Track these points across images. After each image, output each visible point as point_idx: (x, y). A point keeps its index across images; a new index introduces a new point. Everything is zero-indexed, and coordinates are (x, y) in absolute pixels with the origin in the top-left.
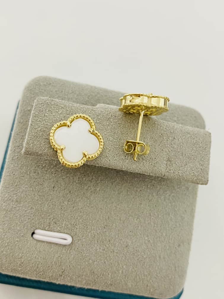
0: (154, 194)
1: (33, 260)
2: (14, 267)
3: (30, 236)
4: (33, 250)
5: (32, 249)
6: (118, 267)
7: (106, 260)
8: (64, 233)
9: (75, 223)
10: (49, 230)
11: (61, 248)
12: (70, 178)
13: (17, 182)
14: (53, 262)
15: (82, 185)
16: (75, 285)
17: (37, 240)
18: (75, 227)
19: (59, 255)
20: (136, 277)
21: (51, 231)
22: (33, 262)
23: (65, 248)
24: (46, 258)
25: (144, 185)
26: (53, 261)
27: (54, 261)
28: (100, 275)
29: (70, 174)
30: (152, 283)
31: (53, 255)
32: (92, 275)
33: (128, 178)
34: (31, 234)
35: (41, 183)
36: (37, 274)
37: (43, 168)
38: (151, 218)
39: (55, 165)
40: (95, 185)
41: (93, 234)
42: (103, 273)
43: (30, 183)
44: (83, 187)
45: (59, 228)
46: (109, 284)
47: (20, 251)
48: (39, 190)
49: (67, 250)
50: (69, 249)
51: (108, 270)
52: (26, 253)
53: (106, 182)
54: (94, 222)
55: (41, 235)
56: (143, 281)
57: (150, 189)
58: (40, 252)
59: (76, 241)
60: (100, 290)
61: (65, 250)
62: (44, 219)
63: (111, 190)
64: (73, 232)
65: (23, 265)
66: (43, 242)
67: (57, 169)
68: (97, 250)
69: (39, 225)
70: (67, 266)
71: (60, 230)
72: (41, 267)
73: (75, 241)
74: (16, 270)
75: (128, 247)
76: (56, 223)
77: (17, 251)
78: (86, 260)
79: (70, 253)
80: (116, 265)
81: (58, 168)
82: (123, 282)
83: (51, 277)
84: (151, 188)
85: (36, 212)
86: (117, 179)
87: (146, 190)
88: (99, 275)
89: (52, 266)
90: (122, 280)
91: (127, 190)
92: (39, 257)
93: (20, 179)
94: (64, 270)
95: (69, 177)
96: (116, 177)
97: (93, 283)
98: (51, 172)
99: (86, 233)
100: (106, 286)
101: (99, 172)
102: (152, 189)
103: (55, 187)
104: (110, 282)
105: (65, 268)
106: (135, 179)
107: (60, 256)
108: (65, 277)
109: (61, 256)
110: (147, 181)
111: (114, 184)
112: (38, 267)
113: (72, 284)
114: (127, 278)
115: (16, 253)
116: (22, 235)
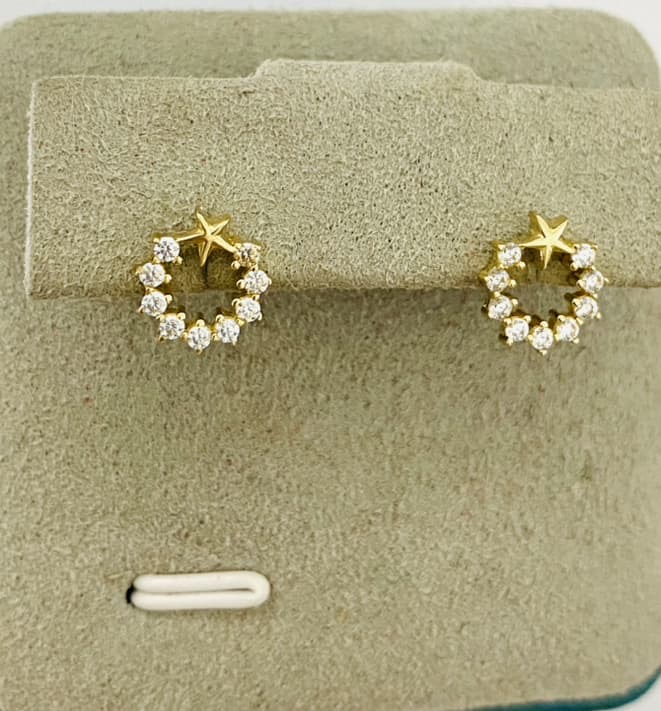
5: (138, 647)
11: (237, 622)
17: (149, 612)
23: (249, 618)
27: (223, 665)
34: (124, 595)
45: (213, 556)
55: (157, 591)
61: (253, 624)
64: (265, 560)
68: (359, 599)
69: (146, 560)
71: (219, 561)
96: (379, 340)
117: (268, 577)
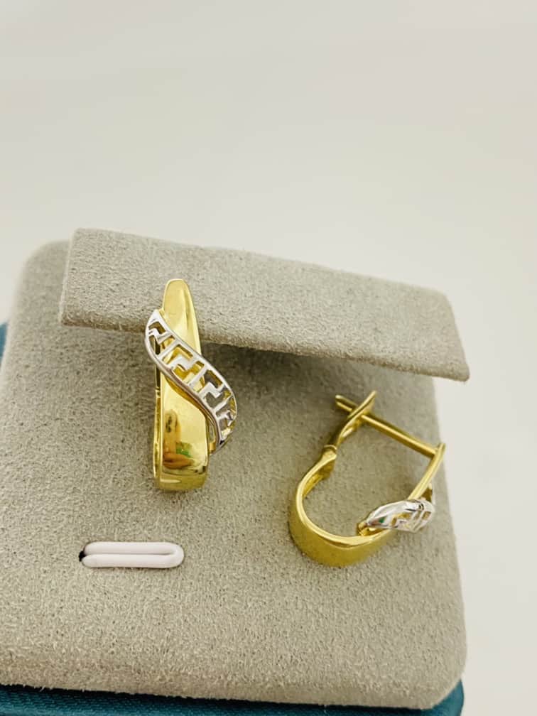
1: (89, 616)
3: (77, 560)
4: (87, 591)
5: (84, 590)
10: (121, 539)
11: (160, 579)
14: (144, 616)
17: (94, 568)
18: (187, 525)
24: (124, 607)
26: (141, 614)
27: (145, 611)
31: (140, 599)
33: (289, 414)
34: (78, 556)
35: (92, 435)
36: (103, 652)
37: (91, 404)
43: (65, 436)
45: (146, 532)
47: (54, 597)
48: (87, 450)
49: (173, 581)
50: (180, 579)
52: (69, 598)
58: (106, 594)
59: (193, 558)
61: (170, 582)
62: (108, 513)
63: (256, 440)
66: (113, 569)
69: (97, 529)
70: (179, 620)
71: (149, 535)
72: (113, 630)
73: (190, 556)
76: (138, 522)
77: (46, 596)
78: (224, 599)
79: (182, 587)
81: (127, 400)
85: (85, 499)
89: (140, 627)
92: (106, 606)
93: (37, 431)
94: (173, 633)
96: (263, 412)
98: (112, 408)
99: (215, 537)
103: (125, 441)
108: (177, 654)
115: (44, 603)
116: (56, 556)
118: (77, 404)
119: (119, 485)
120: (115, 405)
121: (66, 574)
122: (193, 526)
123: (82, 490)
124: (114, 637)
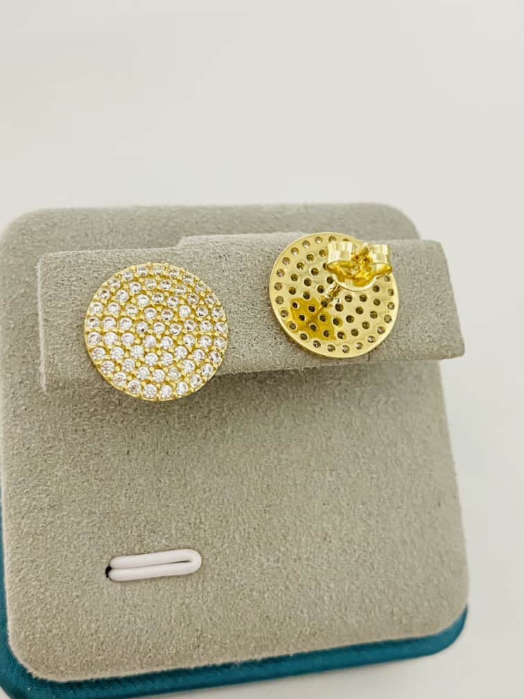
0: (352, 409)
1: (124, 630)
2: (84, 658)
3: (105, 576)
4: (119, 607)
5: (115, 606)
6: (320, 590)
7: (287, 583)
8: (179, 548)
9: (198, 520)
10: (142, 551)
11: (182, 585)
12: (158, 422)
13: (39, 464)
14: (173, 621)
15: (191, 430)
16: (234, 660)
17: (121, 582)
18: (201, 528)
19: (182, 601)
20: (363, 601)
21: (148, 553)
22: (127, 634)
23: (189, 581)
24: (154, 616)
25: (326, 396)
26: (170, 620)
27: (173, 617)
28: (285, 620)
29: (157, 414)
30: (400, 604)
31: (167, 606)
32: (265, 625)
33: (287, 389)
34: (104, 571)
35: (98, 452)
36: (142, 658)
37: (91, 418)
38: (359, 463)
39: (117, 402)
40: (219, 425)
41: (245, 533)
42: (288, 613)
43: (72, 457)
44: (193, 434)
45: (164, 541)
46: (308, 633)
47: (90, 618)
48: (96, 469)
49: (195, 585)
50: (201, 581)
51: (297, 602)
52: (104, 617)
53: (241, 410)
54: (238, 505)
55: (128, 567)
56: (380, 607)
57: (341, 399)
58: (136, 607)
59: (210, 560)
60: (291, 655)
61: (192, 586)
62: (125, 529)
63: (258, 426)
64: (198, 540)
65: (106, 648)
66: (138, 581)
67: (125, 411)
68: (261, 566)
69: (118, 545)
70: (205, 620)
71: (167, 544)
72: (148, 639)
73: (208, 560)
74: (92, 664)
75: (328, 539)
76: (154, 532)
77: (83, 619)
78: (243, 594)
79: (204, 589)
80: (313, 587)
81: (126, 407)
82: (339, 621)
83: (176, 655)
84: (343, 397)
85: (102, 519)
86: (265, 397)
87: (332, 404)
88: (281, 621)
89: (171, 632)
90: (336, 618)
91: (293, 415)
92: (137, 619)
93: (44, 455)
94: (202, 631)
95: (156, 421)
96: (262, 393)
97: (272, 641)
98: (112, 419)
99: (229, 536)
100: (303, 640)
101: (221, 393)
102: (345, 399)
103: (130, 452)
104: (308, 630)
105: (202, 628)
106: (304, 388)
107: (184, 603)
108: (208, 647)
109: (187, 602)
110: (329, 385)
111: (260, 410)
112: (140, 643)
113: (227, 659)
114: (344, 609)
115: (82, 625)
116: (84, 579)
117: (200, 553)
118: (78, 420)
119: (132, 500)
120: (114, 415)
121: (97, 595)
122: (207, 528)
123: (97, 511)
124: (149, 645)
